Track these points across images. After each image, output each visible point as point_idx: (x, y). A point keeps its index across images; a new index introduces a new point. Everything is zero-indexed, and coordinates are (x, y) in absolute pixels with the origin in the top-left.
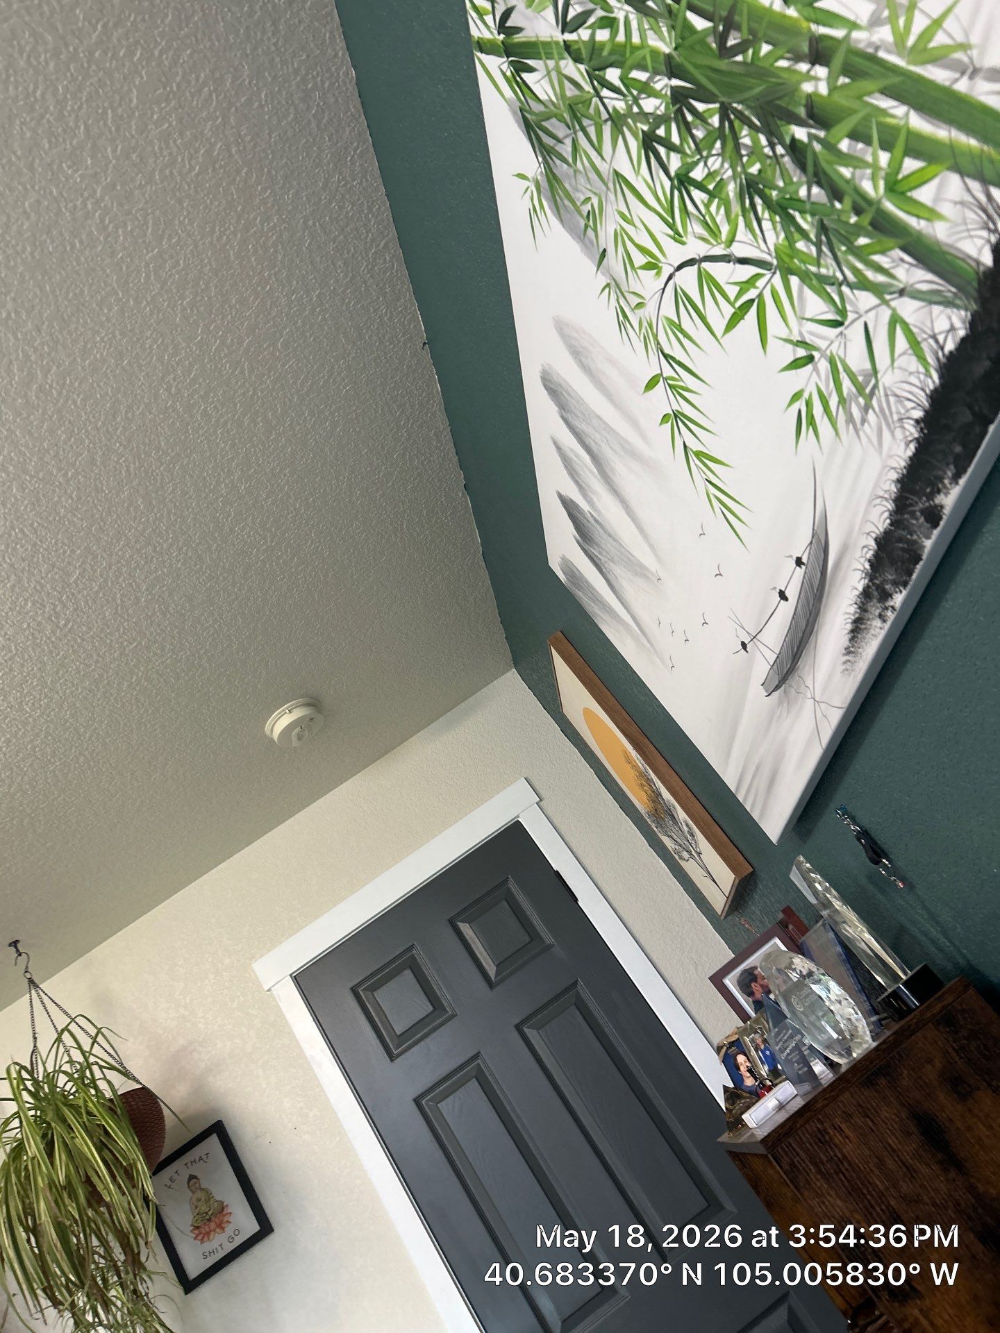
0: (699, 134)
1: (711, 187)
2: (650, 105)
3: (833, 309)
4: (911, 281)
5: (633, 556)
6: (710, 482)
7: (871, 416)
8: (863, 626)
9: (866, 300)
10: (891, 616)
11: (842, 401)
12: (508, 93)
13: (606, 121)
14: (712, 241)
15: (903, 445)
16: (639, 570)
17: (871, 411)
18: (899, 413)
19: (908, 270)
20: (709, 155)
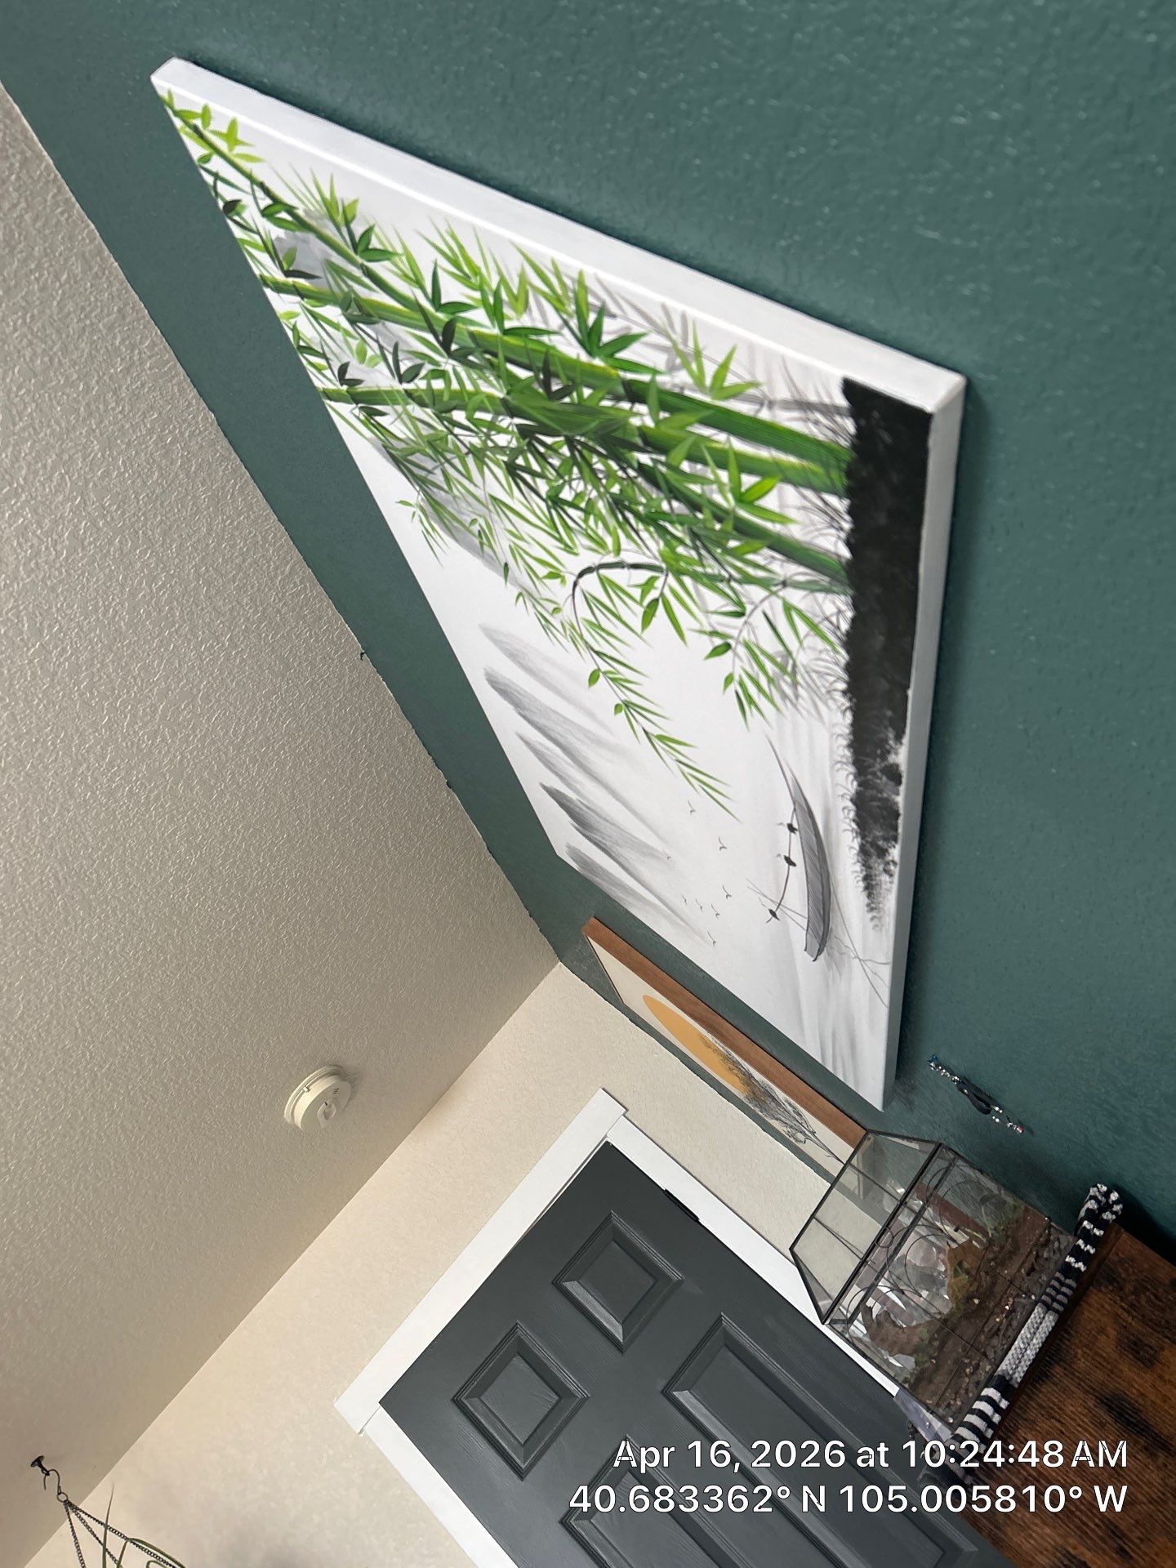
0: (556, 462)
1: (583, 505)
2: (502, 440)
3: (729, 602)
4: (789, 574)
5: (635, 838)
6: (680, 762)
7: (801, 690)
8: (874, 883)
9: (756, 593)
10: (896, 870)
11: (770, 680)
12: (368, 434)
13: (467, 454)
14: (601, 550)
15: (840, 715)
16: (648, 852)
17: (799, 688)
18: (824, 687)
19: (782, 566)
20: (571, 480)
